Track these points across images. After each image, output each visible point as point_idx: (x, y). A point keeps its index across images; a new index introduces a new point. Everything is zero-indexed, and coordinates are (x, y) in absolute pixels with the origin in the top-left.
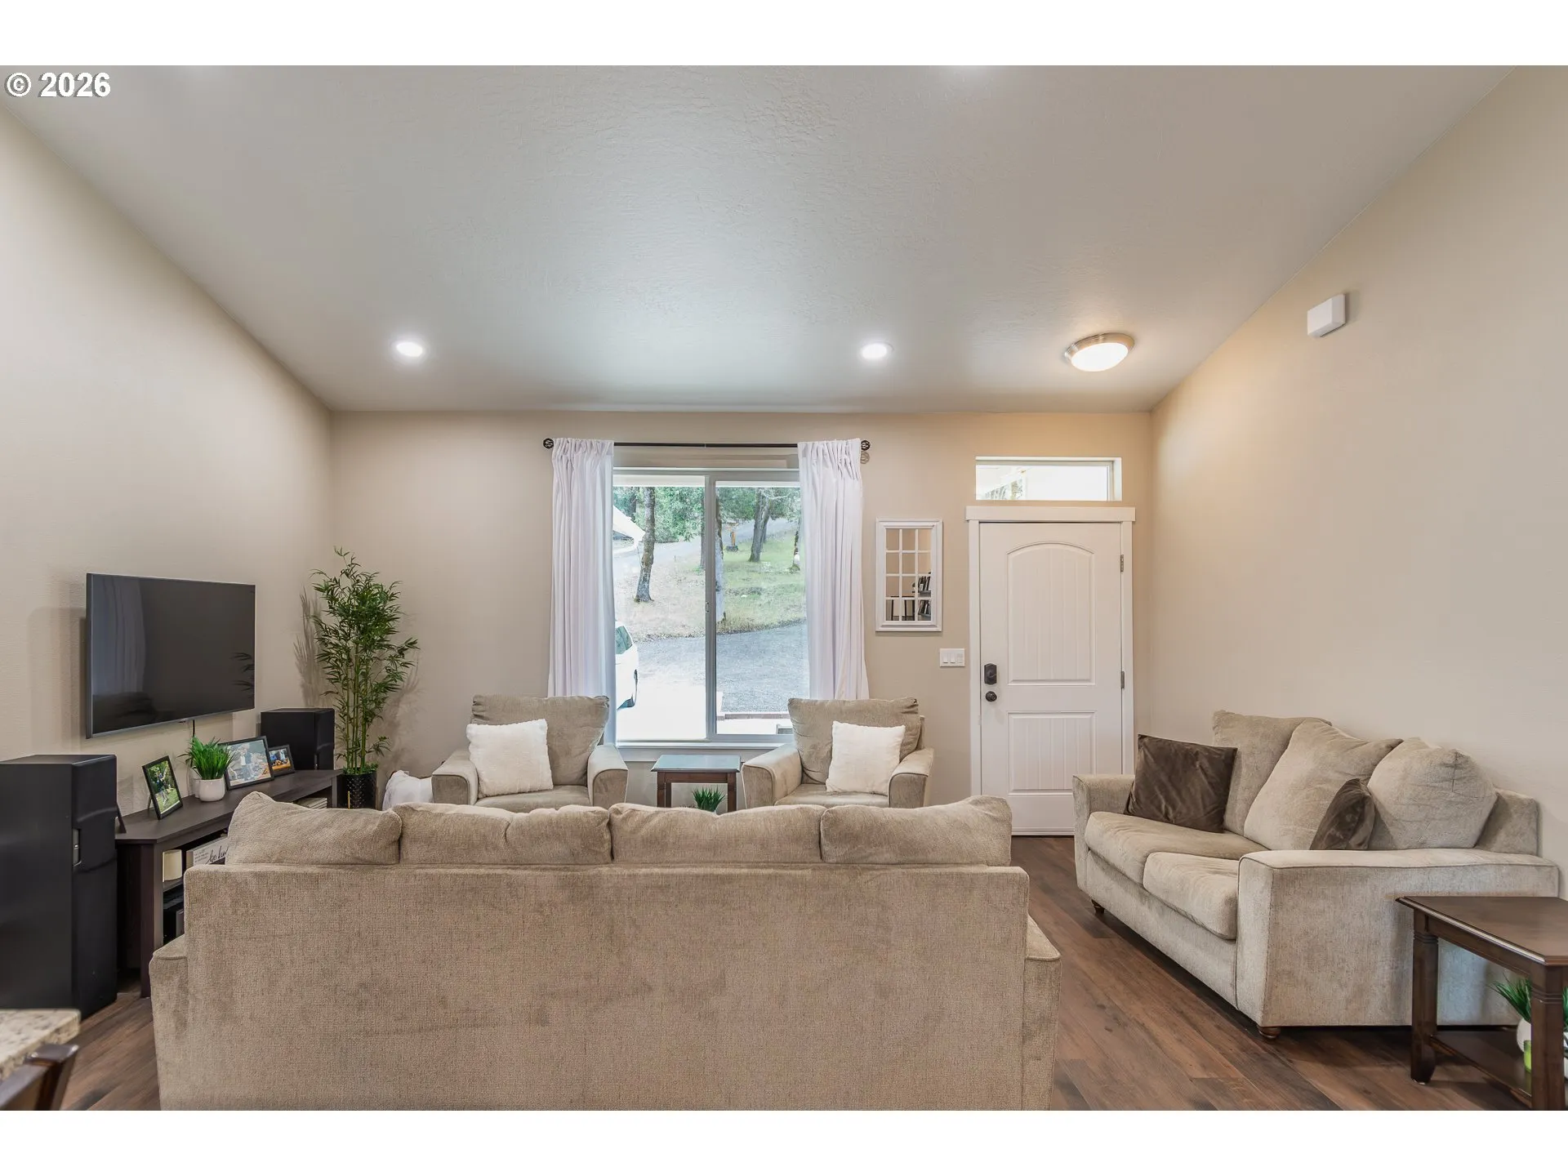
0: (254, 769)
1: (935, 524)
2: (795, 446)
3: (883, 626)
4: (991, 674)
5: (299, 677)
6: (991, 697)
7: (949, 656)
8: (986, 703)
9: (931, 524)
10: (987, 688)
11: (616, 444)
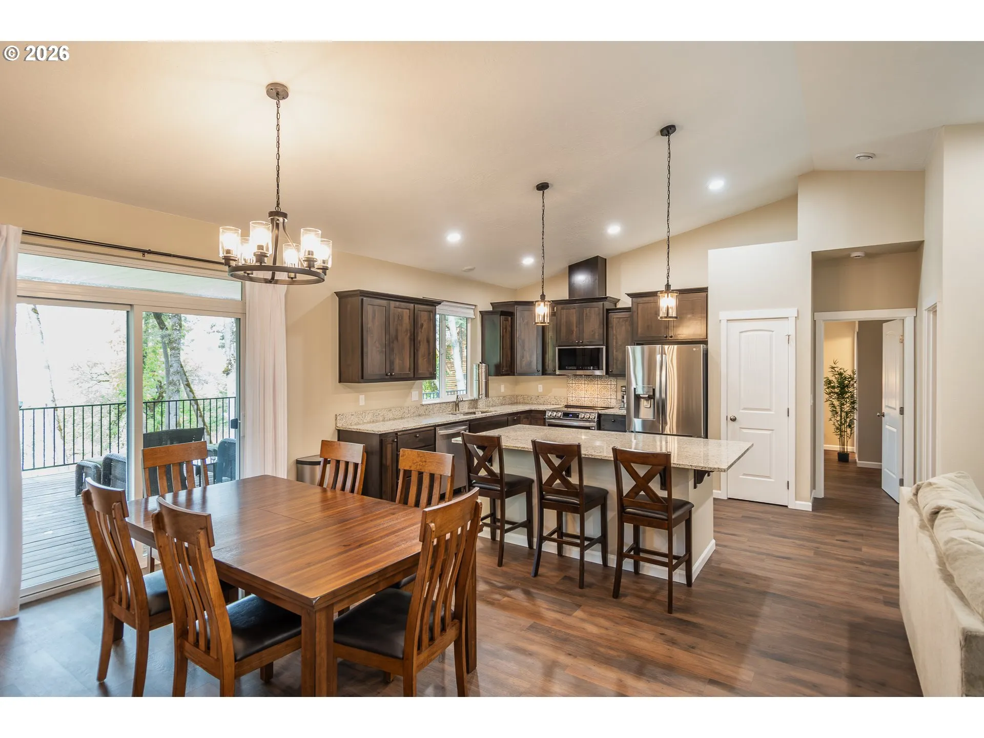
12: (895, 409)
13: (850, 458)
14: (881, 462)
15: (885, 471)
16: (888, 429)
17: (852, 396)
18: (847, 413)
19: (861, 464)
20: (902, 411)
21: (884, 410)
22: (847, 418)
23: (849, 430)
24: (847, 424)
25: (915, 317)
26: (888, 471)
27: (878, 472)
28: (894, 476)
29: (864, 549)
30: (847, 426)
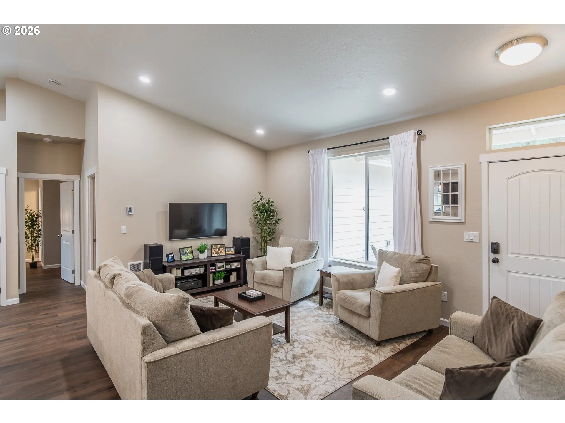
0: (220, 252)
1: (460, 166)
2: (388, 138)
3: (432, 219)
4: (495, 248)
5: (251, 228)
6: (496, 261)
7: (469, 235)
8: (492, 264)
9: (458, 166)
10: (493, 256)
11: (328, 149)
12: (69, 231)
13: (38, 265)
14: (60, 263)
15: (63, 267)
16: (64, 243)
17: (39, 227)
18: (35, 237)
19: (45, 267)
20: (73, 232)
21: (62, 233)
22: (36, 240)
23: (37, 248)
24: (36, 244)
25: (80, 181)
26: (65, 267)
27: (59, 269)
28: (69, 270)
29: (59, 315)
30: (36, 246)
